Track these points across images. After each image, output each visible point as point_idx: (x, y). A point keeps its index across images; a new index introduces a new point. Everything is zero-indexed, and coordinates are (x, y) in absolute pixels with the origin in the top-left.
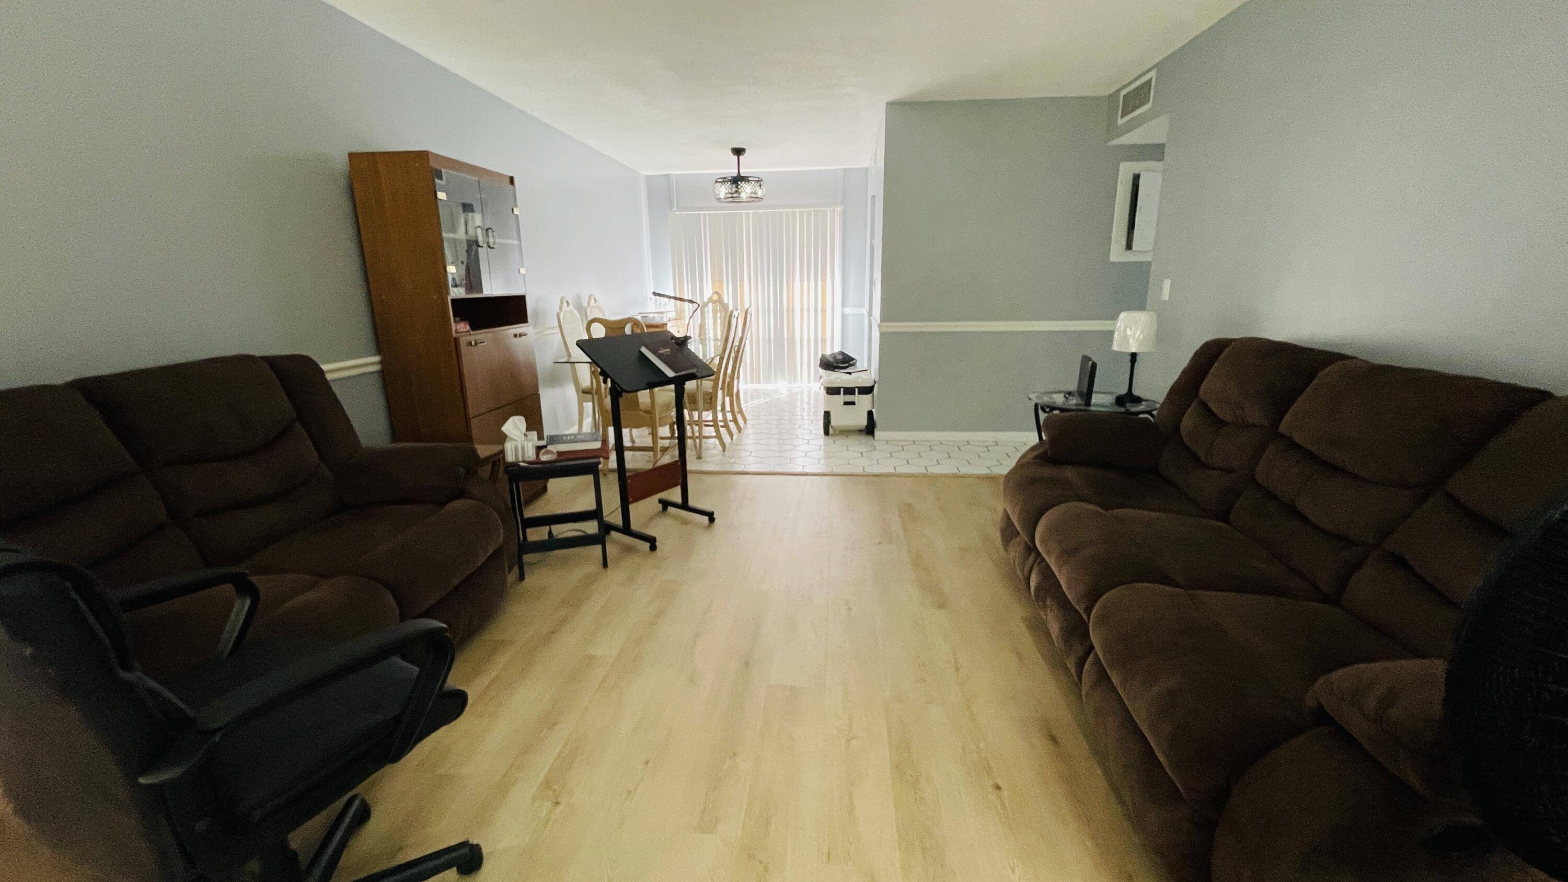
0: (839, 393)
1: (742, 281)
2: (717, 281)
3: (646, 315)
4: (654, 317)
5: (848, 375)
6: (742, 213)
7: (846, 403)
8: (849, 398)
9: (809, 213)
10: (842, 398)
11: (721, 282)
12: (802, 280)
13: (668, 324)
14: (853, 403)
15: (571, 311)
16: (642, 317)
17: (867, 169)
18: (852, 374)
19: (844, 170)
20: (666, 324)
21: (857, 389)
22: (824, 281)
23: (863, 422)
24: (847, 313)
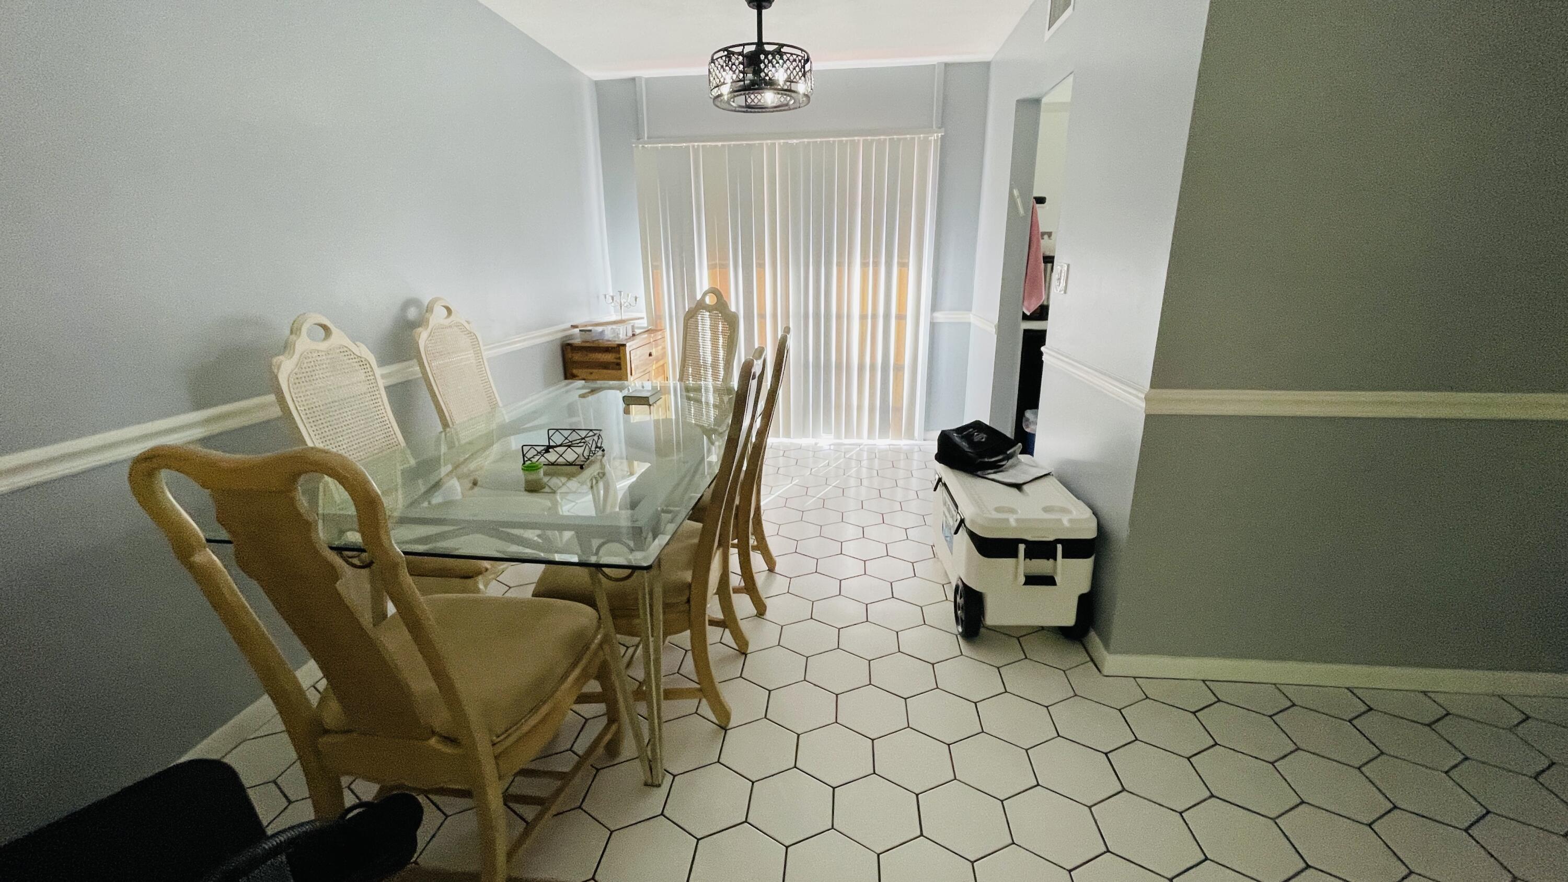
0: (1015, 555)
1: (761, 266)
2: (718, 267)
3: (589, 328)
4: (602, 332)
5: (1014, 491)
6: (763, 143)
7: (1032, 580)
8: (1041, 566)
9: (881, 144)
10: (1020, 565)
11: (724, 267)
12: (864, 265)
13: (627, 345)
14: (1049, 581)
15: (344, 350)
16: (580, 330)
17: (987, 65)
18: (1025, 487)
19: (947, 65)
20: (624, 345)
21: (1059, 547)
22: (903, 265)
23: (1068, 619)
24: (938, 321)
